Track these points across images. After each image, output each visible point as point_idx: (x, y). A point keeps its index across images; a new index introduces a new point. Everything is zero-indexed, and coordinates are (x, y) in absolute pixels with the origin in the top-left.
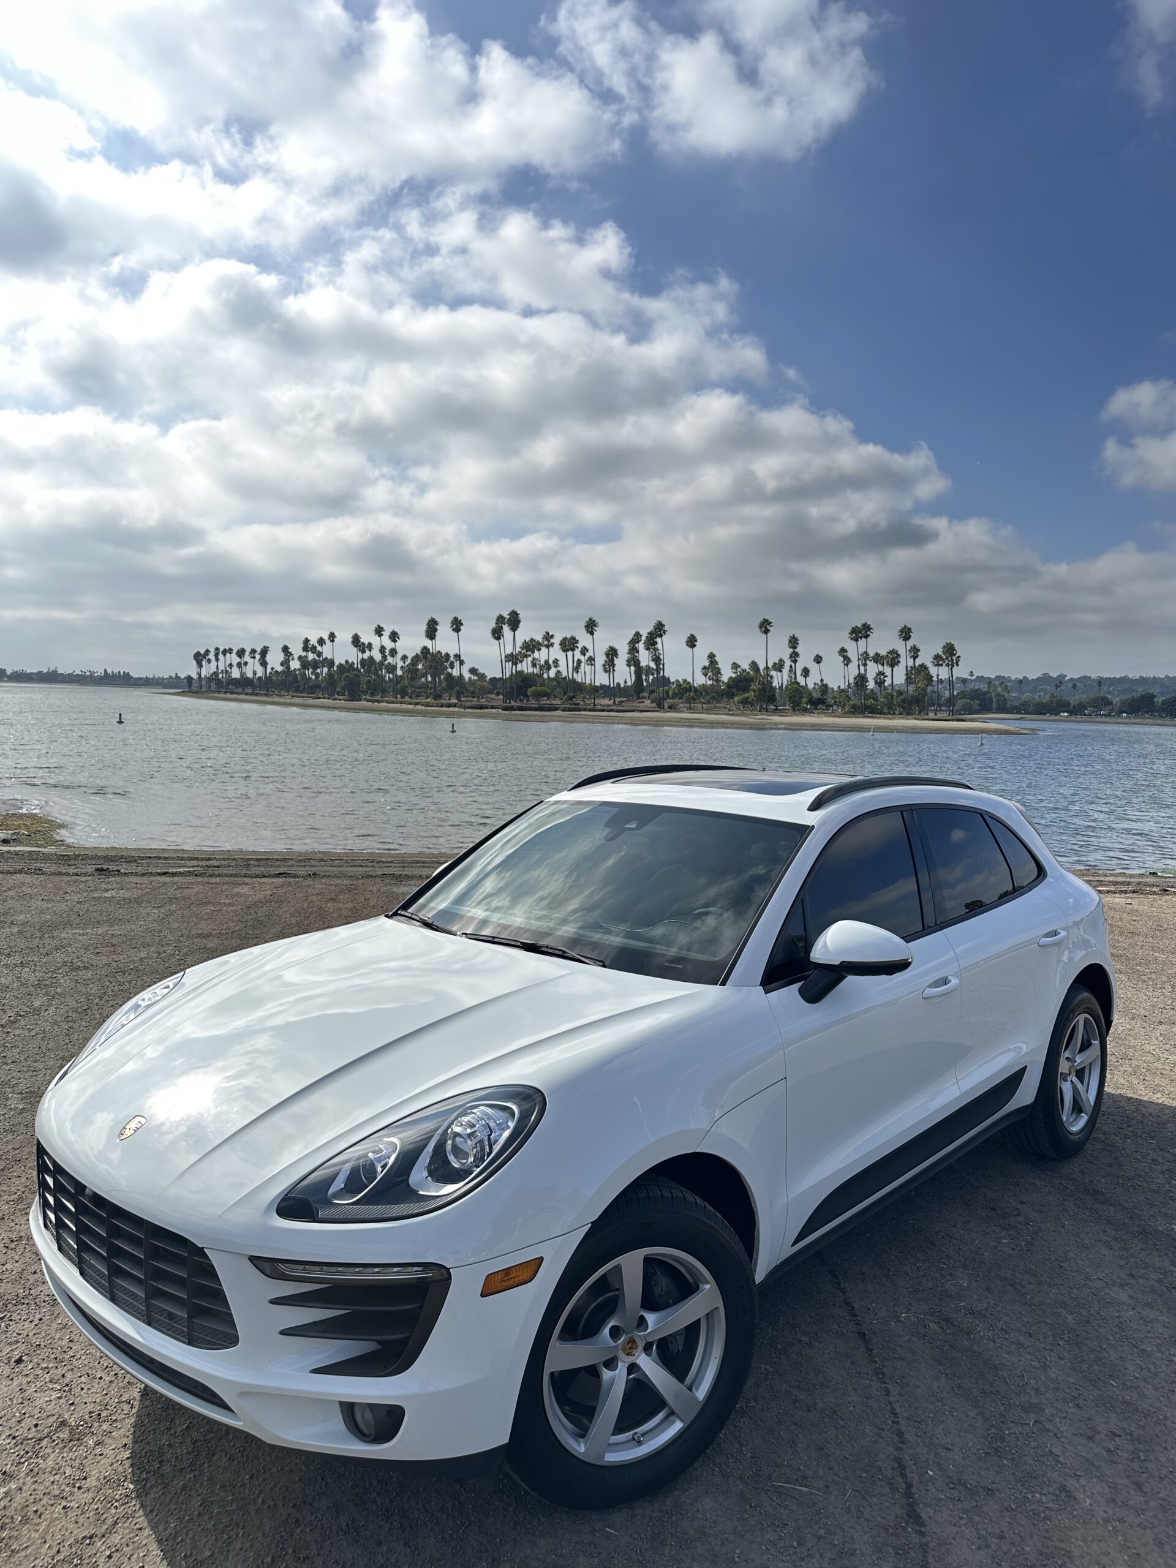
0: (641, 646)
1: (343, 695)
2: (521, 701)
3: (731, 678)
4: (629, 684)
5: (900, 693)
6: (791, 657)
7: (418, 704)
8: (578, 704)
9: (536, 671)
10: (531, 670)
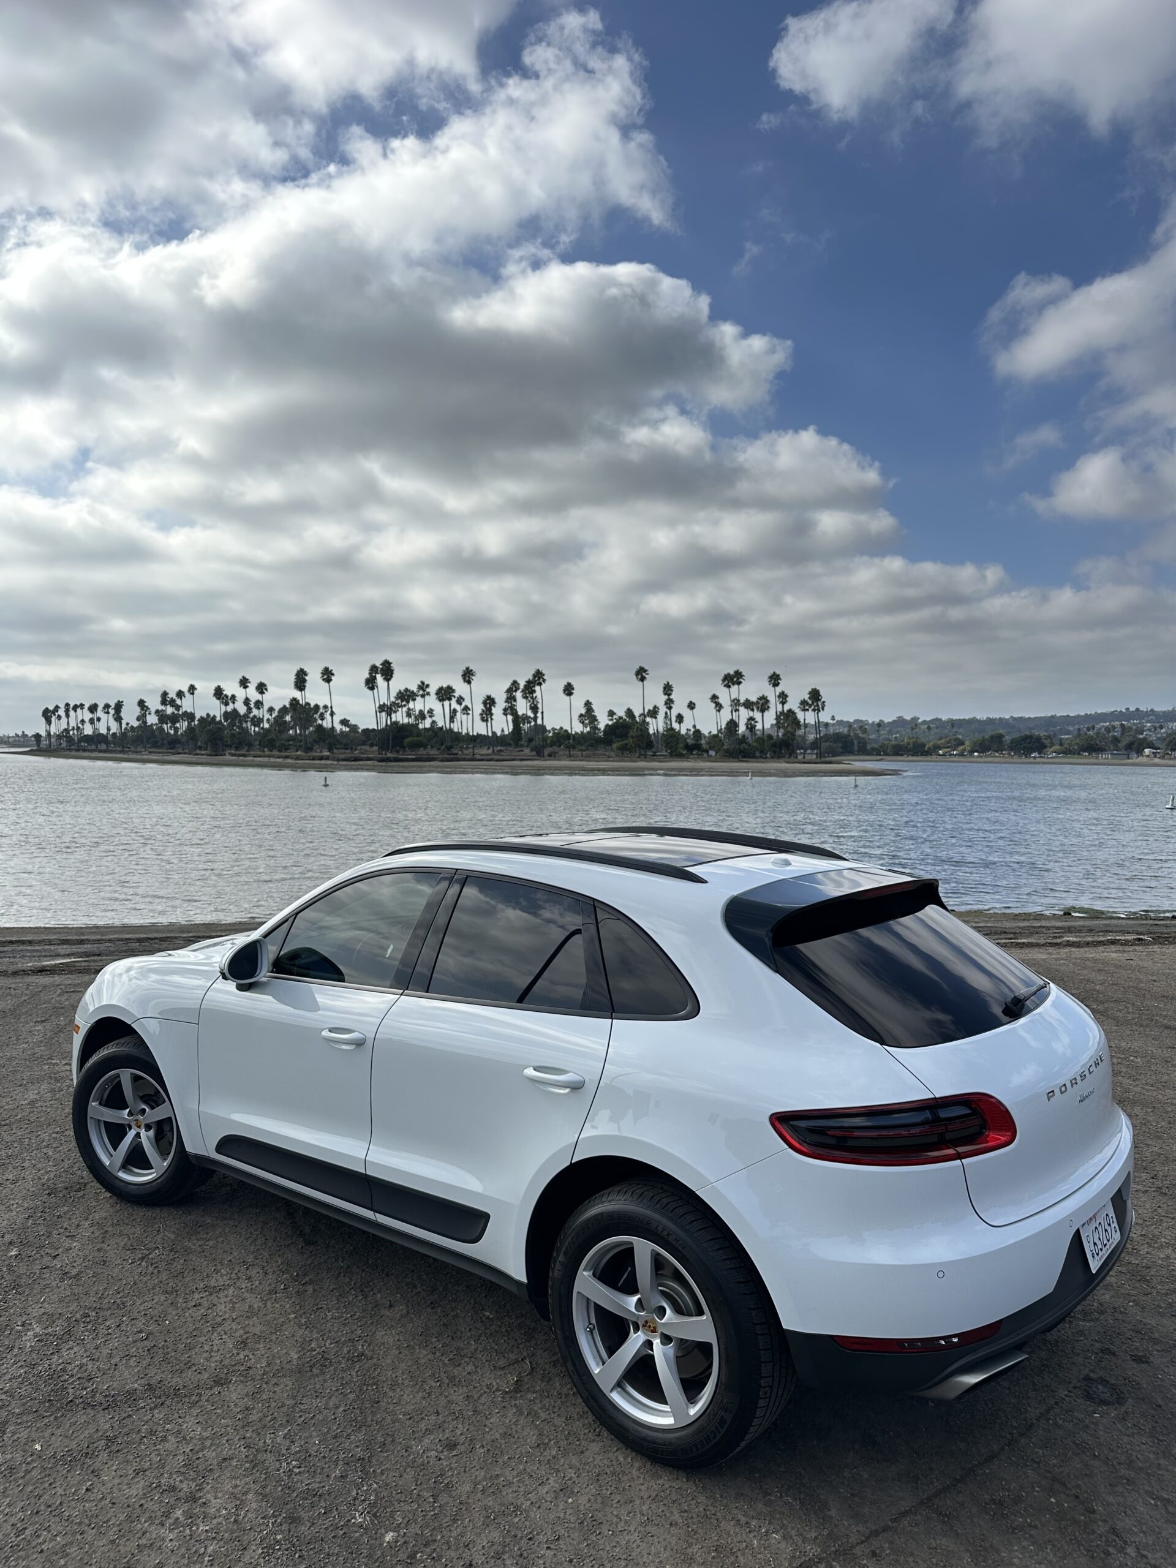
0: (519, 695)
1: (206, 749)
2: (398, 752)
3: (607, 725)
4: (506, 732)
5: (770, 737)
6: (666, 703)
7: (287, 757)
8: (456, 754)
9: (412, 721)
10: (406, 720)
